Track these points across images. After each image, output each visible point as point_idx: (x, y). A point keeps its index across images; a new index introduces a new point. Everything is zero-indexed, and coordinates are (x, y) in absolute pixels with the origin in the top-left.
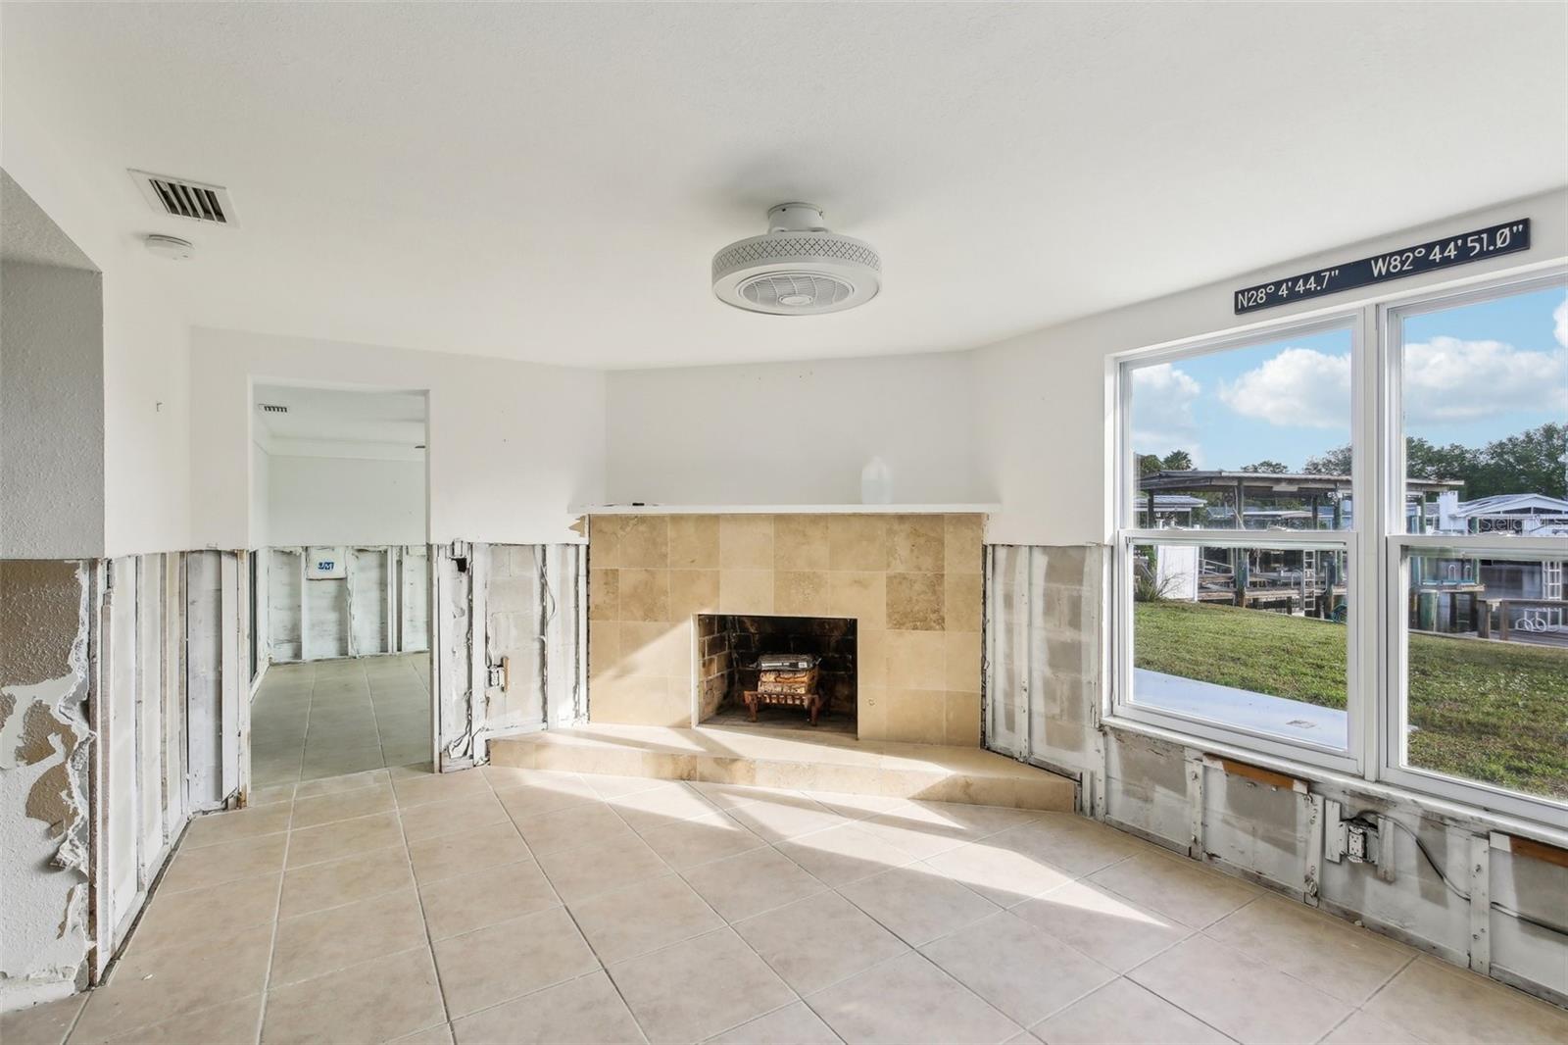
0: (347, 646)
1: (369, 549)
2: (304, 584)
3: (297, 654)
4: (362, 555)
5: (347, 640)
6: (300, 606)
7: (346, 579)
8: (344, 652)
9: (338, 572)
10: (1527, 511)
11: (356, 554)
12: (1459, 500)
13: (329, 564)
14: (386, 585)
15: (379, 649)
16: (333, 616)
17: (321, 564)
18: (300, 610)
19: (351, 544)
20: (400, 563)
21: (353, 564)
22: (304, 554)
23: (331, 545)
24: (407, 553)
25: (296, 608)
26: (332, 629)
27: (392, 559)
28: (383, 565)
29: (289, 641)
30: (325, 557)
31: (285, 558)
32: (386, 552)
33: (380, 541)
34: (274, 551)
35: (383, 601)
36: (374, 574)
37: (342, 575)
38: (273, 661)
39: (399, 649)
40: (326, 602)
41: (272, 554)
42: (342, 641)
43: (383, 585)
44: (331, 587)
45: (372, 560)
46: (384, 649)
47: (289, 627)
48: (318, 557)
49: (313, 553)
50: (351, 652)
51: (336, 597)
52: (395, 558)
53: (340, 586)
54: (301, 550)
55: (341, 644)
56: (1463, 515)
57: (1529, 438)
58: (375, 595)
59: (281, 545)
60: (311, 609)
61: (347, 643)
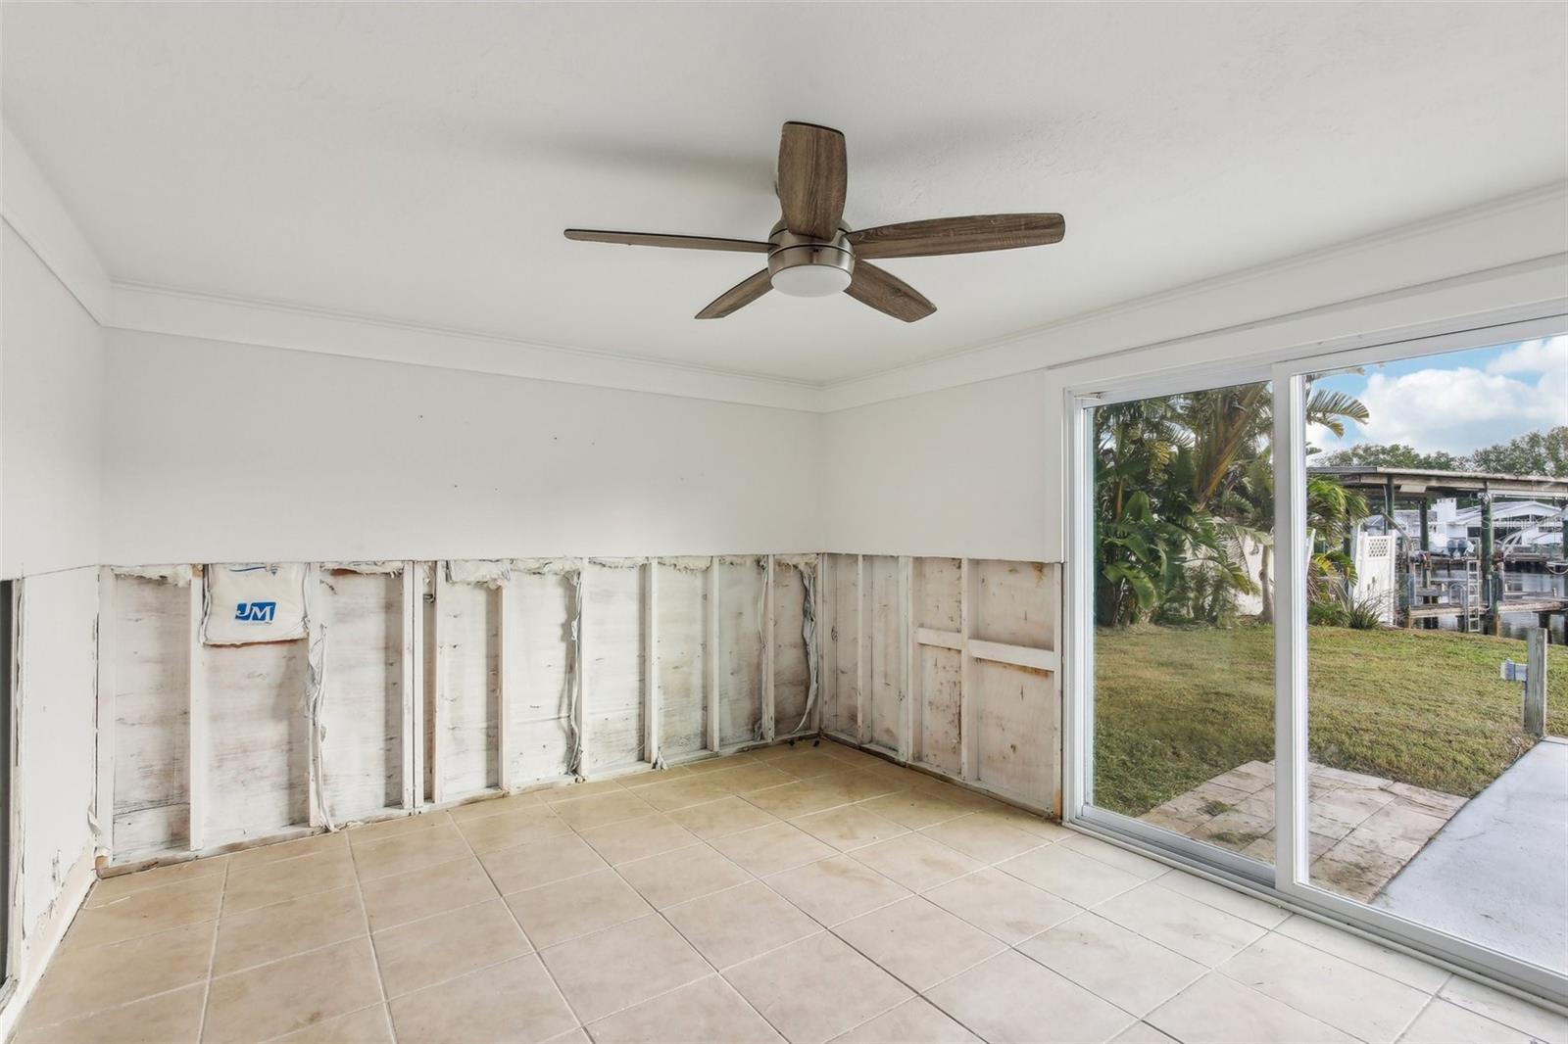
0: (306, 800)
1: (363, 568)
2: (198, 656)
3: (178, 837)
4: (342, 583)
5: (306, 785)
6: (186, 713)
7: (304, 640)
8: (299, 818)
9: (285, 624)
10: (1526, 518)
11: (331, 580)
12: (1458, 508)
13: (262, 606)
14: (399, 652)
15: (382, 801)
16: (273, 732)
17: (242, 607)
18: (186, 723)
19: (314, 557)
20: (430, 599)
21: (322, 605)
22: (197, 584)
23: (269, 559)
24: (448, 577)
25: (175, 719)
26: (272, 763)
27: (414, 589)
28: (392, 607)
29: (156, 804)
30: (255, 590)
31: (148, 594)
32: (399, 575)
33: (389, 552)
34: (117, 576)
35: (393, 688)
36: (373, 627)
37: (297, 633)
38: (110, 863)
39: (429, 797)
40: (256, 697)
41: (110, 581)
42: (296, 788)
43: (392, 651)
44: (269, 661)
45: (368, 593)
46: (394, 801)
47: (157, 766)
48: (233, 590)
49: (222, 579)
50: (317, 817)
51: (281, 686)
52: (421, 589)
53: (291, 658)
54: (189, 574)
55: (291, 795)
56: (1464, 523)
57: (1516, 447)
58: (373, 674)
59: (132, 560)
60: (216, 718)
61: (306, 793)
